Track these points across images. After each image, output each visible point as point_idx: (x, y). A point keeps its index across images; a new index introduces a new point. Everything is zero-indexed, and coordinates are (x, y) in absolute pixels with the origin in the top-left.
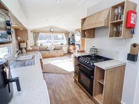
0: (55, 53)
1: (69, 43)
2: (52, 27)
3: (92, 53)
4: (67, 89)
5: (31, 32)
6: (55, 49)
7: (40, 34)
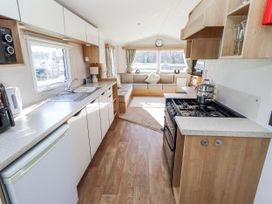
0: (158, 88)
1: (194, 70)
2: (159, 38)
3: (199, 94)
4: (142, 156)
5: (123, 48)
6: (160, 82)
7: (137, 52)
